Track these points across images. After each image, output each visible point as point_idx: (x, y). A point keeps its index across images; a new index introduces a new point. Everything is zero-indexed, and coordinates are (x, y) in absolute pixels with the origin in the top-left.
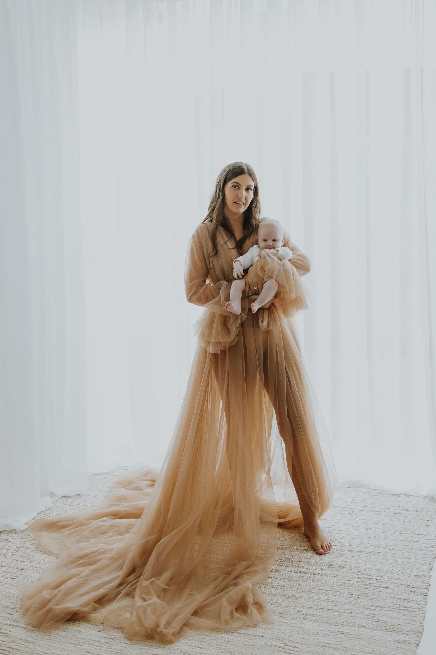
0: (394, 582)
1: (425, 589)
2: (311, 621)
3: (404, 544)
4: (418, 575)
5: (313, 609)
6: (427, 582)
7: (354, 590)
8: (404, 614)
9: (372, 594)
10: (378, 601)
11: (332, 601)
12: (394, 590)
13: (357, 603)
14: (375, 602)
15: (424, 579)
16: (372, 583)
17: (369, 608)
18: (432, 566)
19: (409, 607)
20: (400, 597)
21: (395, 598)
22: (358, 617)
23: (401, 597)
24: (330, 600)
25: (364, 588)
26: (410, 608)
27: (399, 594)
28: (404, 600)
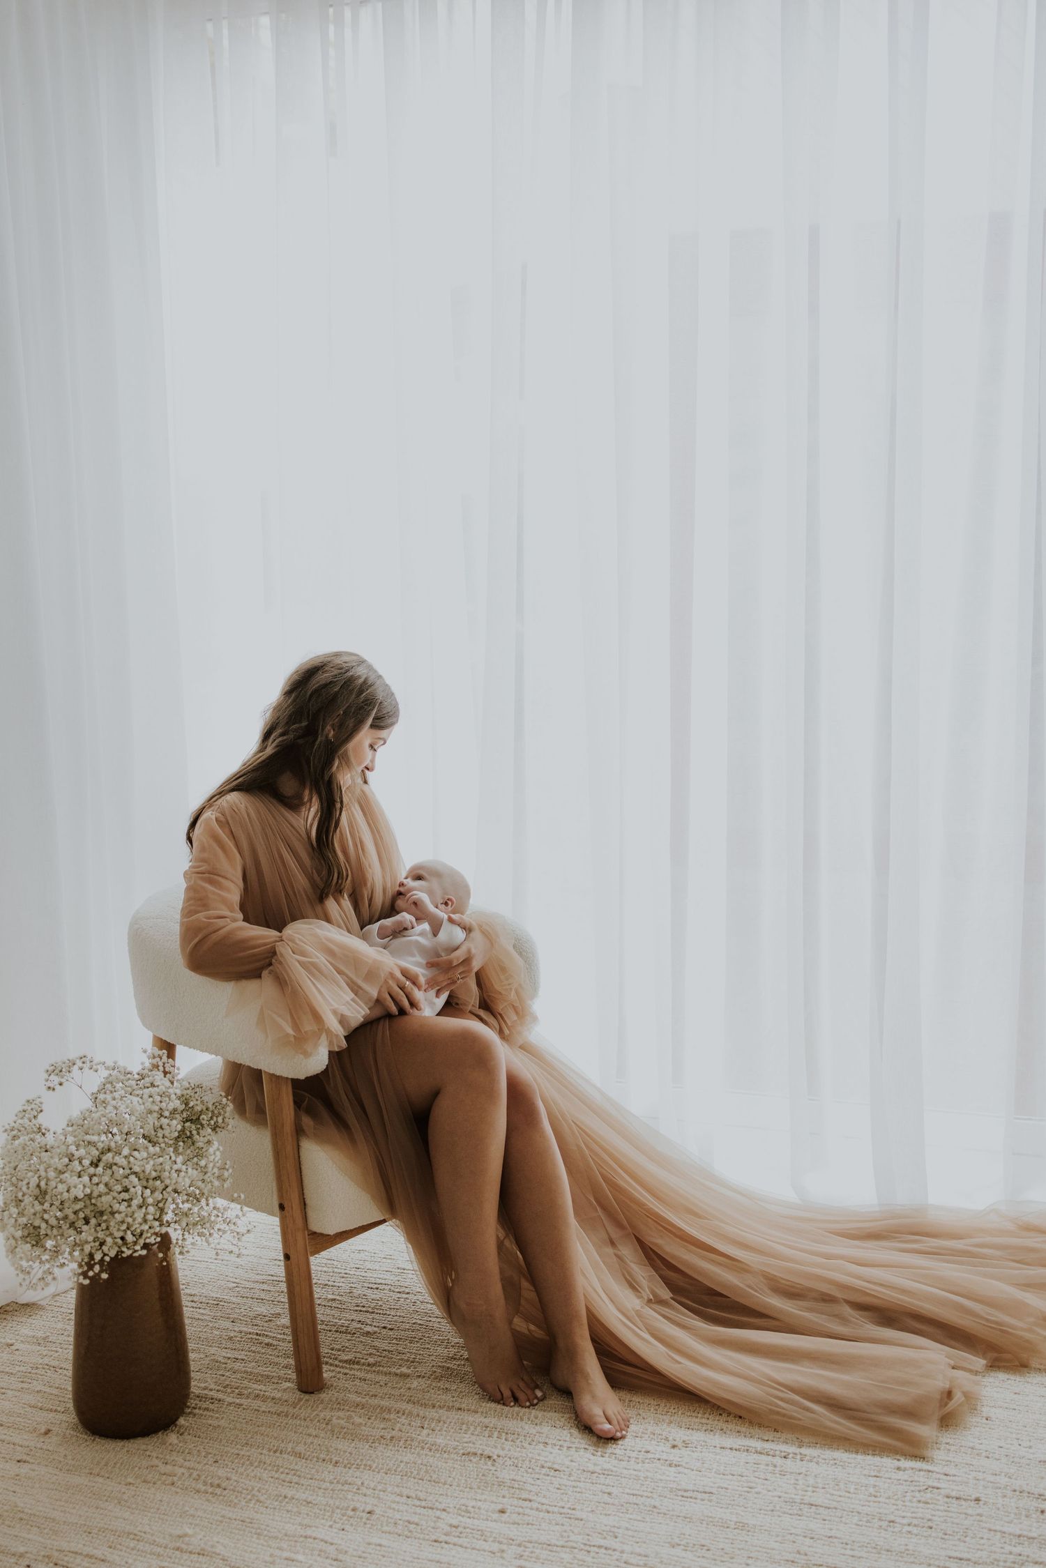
0: (994, 1483)
5: (796, 1565)
7: (895, 1507)
9: (942, 1519)
11: (840, 1541)
12: (999, 1509)
13: (907, 1547)
14: (955, 1545)
16: (936, 1484)
20: (1018, 1532)
21: (1004, 1533)
23: (1021, 1530)
24: (836, 1538)
25: (919, 1501)
27: (1012, 1521)
28: (1029, 1538)
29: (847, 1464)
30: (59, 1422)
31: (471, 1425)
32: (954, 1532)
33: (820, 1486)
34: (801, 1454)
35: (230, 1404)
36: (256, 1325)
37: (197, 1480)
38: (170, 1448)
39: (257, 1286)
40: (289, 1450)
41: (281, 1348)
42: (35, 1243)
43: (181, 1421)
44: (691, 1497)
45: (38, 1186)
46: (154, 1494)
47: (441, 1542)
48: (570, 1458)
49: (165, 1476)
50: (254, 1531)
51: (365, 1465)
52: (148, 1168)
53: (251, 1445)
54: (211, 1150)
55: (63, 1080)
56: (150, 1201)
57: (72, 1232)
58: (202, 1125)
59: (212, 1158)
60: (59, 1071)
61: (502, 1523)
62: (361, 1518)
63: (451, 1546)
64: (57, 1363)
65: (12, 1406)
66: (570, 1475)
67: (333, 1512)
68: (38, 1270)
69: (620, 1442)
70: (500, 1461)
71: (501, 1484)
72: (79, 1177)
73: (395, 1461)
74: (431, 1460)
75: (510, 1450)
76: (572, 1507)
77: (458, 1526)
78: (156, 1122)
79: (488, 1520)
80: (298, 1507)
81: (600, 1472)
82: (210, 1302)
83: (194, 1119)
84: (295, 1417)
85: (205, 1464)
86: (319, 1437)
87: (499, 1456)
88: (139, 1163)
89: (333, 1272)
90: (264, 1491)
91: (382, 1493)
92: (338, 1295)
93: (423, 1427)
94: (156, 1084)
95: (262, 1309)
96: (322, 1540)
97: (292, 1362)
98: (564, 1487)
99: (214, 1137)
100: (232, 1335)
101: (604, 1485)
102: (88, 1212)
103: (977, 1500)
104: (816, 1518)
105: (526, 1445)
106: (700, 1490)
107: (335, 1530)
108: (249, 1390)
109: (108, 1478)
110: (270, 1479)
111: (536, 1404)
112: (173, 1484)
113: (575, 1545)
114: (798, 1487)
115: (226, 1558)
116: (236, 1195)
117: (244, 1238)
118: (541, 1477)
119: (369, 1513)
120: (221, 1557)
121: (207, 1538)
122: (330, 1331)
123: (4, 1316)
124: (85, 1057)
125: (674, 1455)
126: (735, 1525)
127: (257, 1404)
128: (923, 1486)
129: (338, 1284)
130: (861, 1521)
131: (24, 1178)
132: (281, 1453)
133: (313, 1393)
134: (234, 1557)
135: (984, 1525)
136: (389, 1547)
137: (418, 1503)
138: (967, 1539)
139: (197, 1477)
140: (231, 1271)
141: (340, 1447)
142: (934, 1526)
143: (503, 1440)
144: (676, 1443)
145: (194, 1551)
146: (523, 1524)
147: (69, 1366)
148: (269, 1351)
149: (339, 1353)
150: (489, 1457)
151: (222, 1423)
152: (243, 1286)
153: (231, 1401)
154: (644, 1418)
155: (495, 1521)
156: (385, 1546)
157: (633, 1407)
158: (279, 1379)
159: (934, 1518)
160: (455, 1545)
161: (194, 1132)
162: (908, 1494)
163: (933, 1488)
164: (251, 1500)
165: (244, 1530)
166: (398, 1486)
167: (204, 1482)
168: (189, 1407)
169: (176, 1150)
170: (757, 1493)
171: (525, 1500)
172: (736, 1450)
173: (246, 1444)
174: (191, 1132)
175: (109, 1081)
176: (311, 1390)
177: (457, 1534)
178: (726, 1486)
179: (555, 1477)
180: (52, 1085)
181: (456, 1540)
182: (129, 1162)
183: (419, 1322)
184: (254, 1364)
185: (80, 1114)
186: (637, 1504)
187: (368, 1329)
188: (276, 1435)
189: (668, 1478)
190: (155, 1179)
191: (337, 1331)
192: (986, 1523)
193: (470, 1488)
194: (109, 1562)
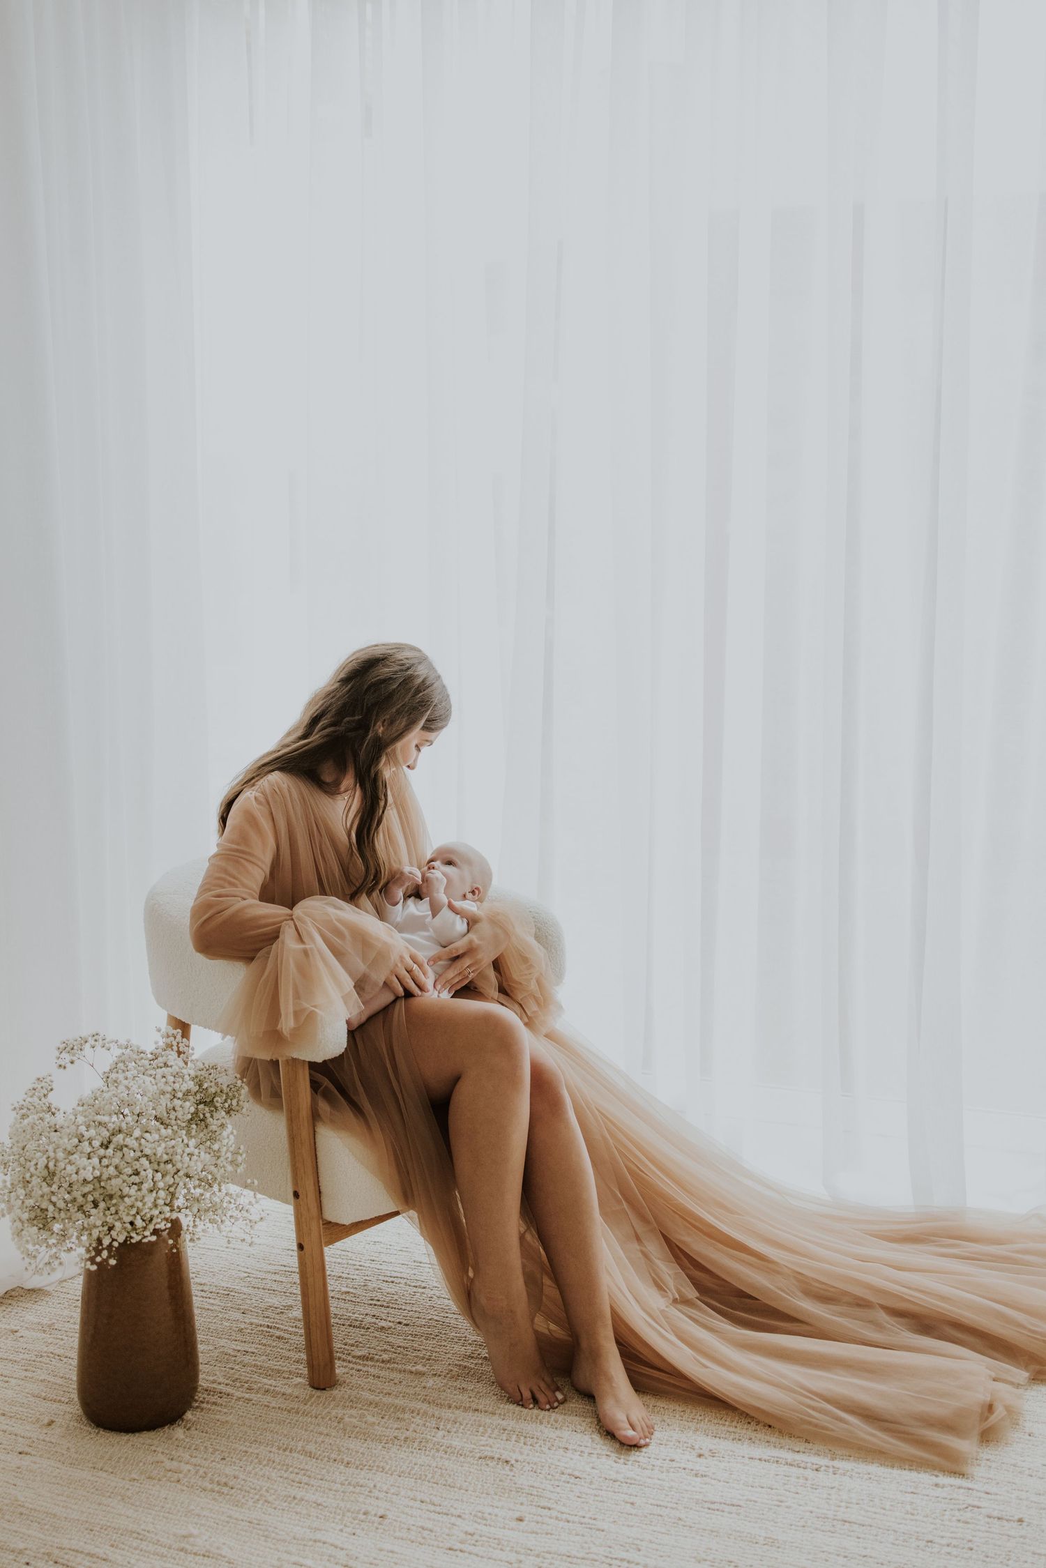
0: (1038, 1503)
7: (933, 1526)
9: (983, 1540)
11: (876, 1560)
16: (976, 1503)
24: (871, 1557)
25: (959, 1521)
29: (882, 1479)
30: (62, 1413)
31: (489, 1427)
32: (996, 1554)
33: (854, 1501)
34: (833, 1467)
35: (239, 1399)
36: (267, 1317)
37: (204, 1477)
38: (177, 1442)
39: (269, 1276)
40: (299, 1448)
41: (292, 1342)
42: (42, 1226)
43: (189, 1415)
44: (718, 1510)
45: (47, 1167)
46: (159, 1491)
47: (456, 1550)
48: (591, 1465)
49: (171, 1472)
50: (261, 1533)
51: (378, 1466)
52: (160, 1151)
53: (260, 1442)
54: (225, 1134)
55: (74, 1058)
56: (161, 1185)
57: (80, 1215)
58: (216, 1108)
59: (225, 1142)
60: (71, 1049)
61: (519, 1531)
62: (373, 1522)
63: (466, 1555)
64: (62, 1351)
65: (15, 1396)
66: (591, 1483)
67: (343, 1515)
68: (44, 1254)
69: (644, 1450)
70: (518, 1465)
71: (519, 1490)
72: (89, 1158)
73: (409, 1464)
74: (446, 1463)
75: (528, 1455)
76: (593, 1517)
77: (474, 1534)
78: (169, 1103)
79: (504, 1528)
80: (307, 1509)
81: (622, 1480)
82: (221, 1291)
83: (208, 1102)
84: (305, 1414)
85: (212, 1461)
86: (330, 1436)
87: (517, 1461)
88: (150, 1145)
89: (347, 1264)
90: (272, 1491)
91: (395, 1496)
92: (352, 1288)
93: (438, 1428)
94: (169, 1064)
95: (275, 1301)
96: (332, 1545)
97: (304, 1356)
98: (584, 1496)
99: (227, 1121)
100: (243, 1327)
101: (626, 1494)
102: (96, 1195)
103: (1020, 1520)
104: (850, 1536)
105: (545, 1450)
106: (727, 1502)
107: (346, 1535)
108: (259, 1385)
109: (112, 1473)
110: (279, 1479)
111: (557, 1407)
112: (178, 1481)
113: (596, 1557)
114: (831, 1502)
115: (232, 1561)
116: (249, 1181)
117: (256, 1227)
118: (561, 1484)
119: (381, 1517)
120: (226, 1559)
121: (213, 1539)
122: (343, 1325)
123: (10, 1302)
124: (97, 1034)
125: (700, 1466)
126: (765, 1540)
127: (267, 1399)
128: (963, 1504)
129: (352, 1277)
130: (897, 1540)
131: (33, 1158)
132: (291, 1452)
133: (324, 1389)
134: (241, 1559)
135: (1027, 1548)
136: (401, 1554)
137: (432, 1508)
138: (1010, 1562)
139: (204, 1475)
140: (242, 1260)
141: (352, 1446)
142: (975, 1548)
143: (522, 1444)
144: (702, 1452)
145: (199, 1552)
146: (542, 1534)
147: (74, 1355)
148: (281, 1345)
149: (352, 1348)
150: (507, 1462)
151: (230, 1418)
152: (254, 1276)
153: (240, 1396)
154: (669, 1425)
155: (512, 1529)
156: (397, 1553)
157: (658, 1412)
158: (290, 1374)
159: (975, 1539)
160: (470, 1553)
161: (208, 1115)
162: (947, 1513)
163: (973, 1506)
164: (258, 1500)
165: (251, 1533)
166: (411, 1490)
167: (210, 1480)
168: (196, 1401)
169: (188, 1133)
170: (787, 1507)
171: (544, 1508)
172: (765, 1461)
173: (256, 1441)
174: (204, 1114)
175: (122, 1060)
176: (322, 1387)
177: (473, 1542)
178: (753, 1498)
179: (576, 1484)
180: (63, 1064)
181: (471, 1548)
182: (140, 1144)
183: (436, 1318)
184: (264, 1357)
185: (91, 1093)
186: (661, 1516)
187: (383, 1324)
188: (285, 1432)
189: (694, 1489)
190: (166, 1162)
191: (350, 1326)
192: (1030, 1545)
193: (487, 1494)
194: (110, 1561)
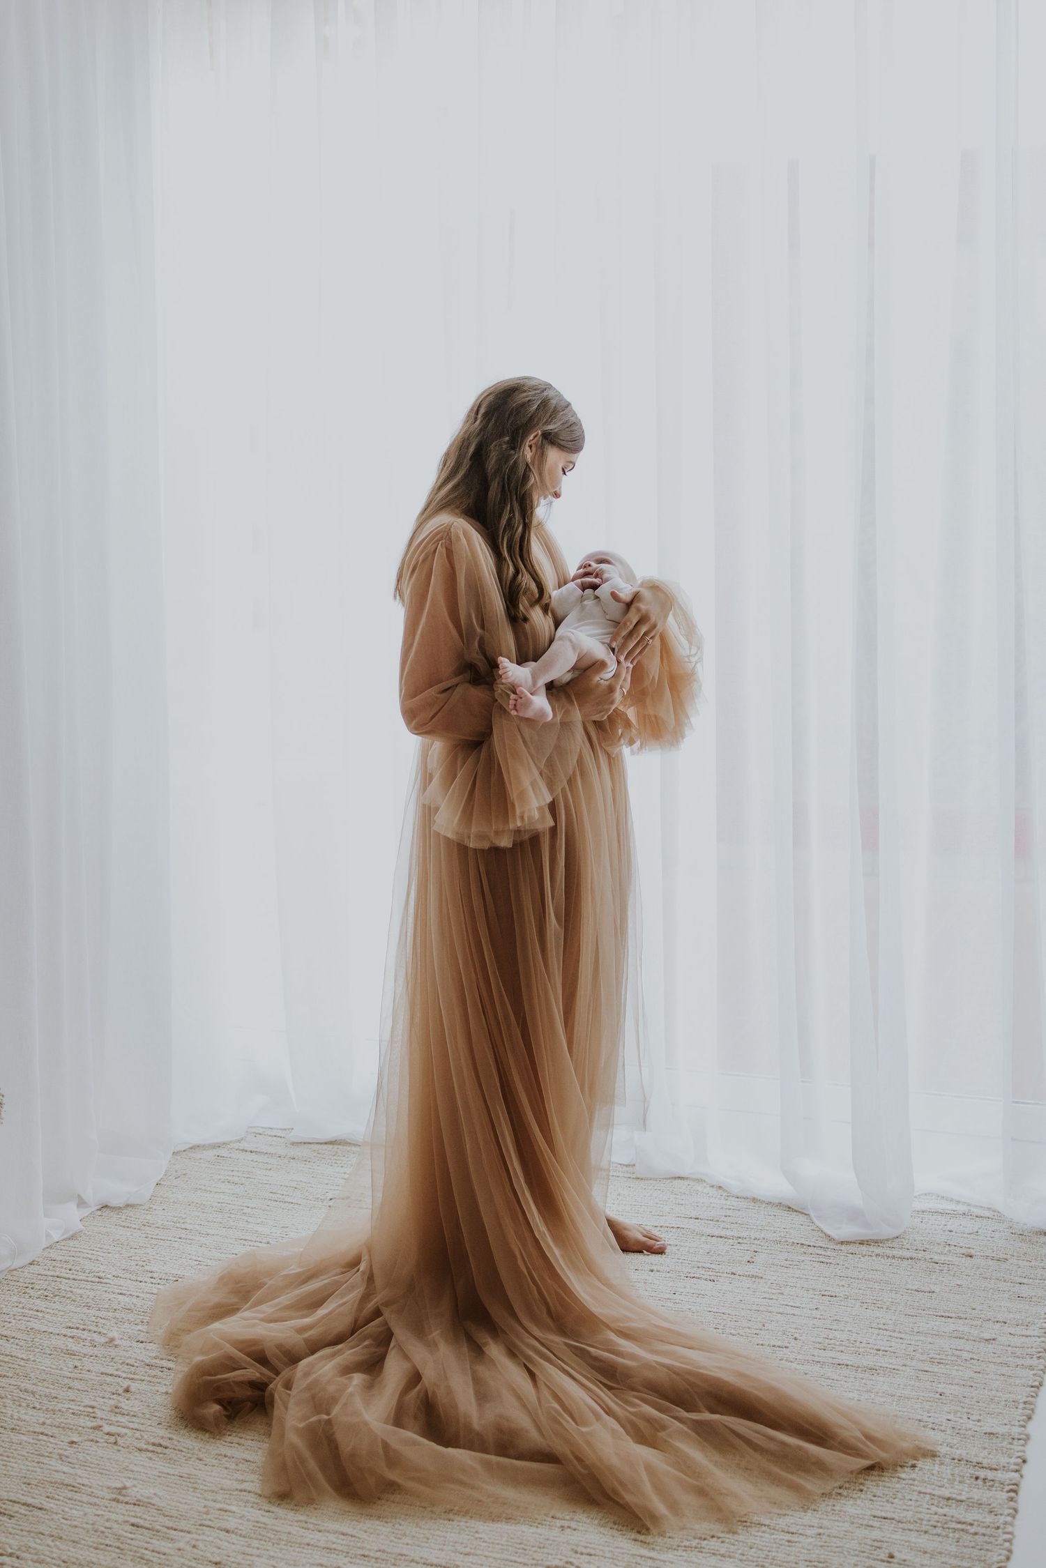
1: (1012, 1471)
2: (714, 1557)
3: (959, 1348)
4: (993, 1434)
6: (1018, 1452)
8: (958, 1542)
10: (890, 1505)
12: (933, 1475)
13: (834, 1508)
14: (882, 1506)
15: (1011, 1444)
17: (865, 1523)
18: (1032, 1410)
19: (969, 1520)
20: (947, 1494)
21: (934, 1495)
22: (837, 1547)
23: (950, 1493)
26: (971, 1525)
27: (944, 1485)
28: (958, 1501)
32: (884, 1494)
50: (190, 1485)
115: (161, 1508)
135: (915, 1488)
138: (896, 1501)
139: (140, 1437)
192: (917, 1486)
194: (45, 1510)
